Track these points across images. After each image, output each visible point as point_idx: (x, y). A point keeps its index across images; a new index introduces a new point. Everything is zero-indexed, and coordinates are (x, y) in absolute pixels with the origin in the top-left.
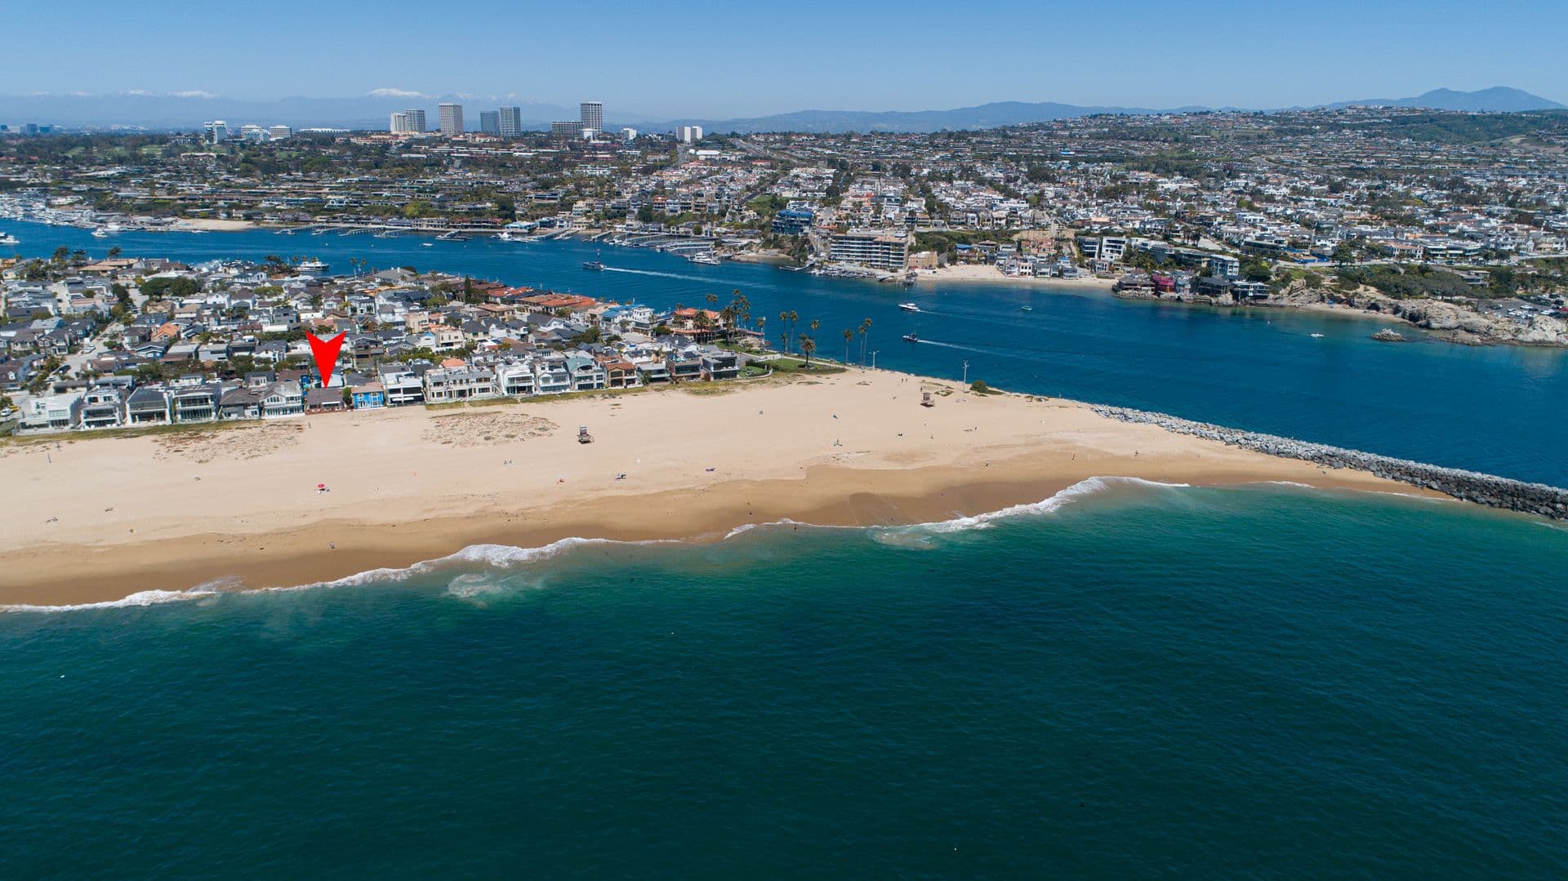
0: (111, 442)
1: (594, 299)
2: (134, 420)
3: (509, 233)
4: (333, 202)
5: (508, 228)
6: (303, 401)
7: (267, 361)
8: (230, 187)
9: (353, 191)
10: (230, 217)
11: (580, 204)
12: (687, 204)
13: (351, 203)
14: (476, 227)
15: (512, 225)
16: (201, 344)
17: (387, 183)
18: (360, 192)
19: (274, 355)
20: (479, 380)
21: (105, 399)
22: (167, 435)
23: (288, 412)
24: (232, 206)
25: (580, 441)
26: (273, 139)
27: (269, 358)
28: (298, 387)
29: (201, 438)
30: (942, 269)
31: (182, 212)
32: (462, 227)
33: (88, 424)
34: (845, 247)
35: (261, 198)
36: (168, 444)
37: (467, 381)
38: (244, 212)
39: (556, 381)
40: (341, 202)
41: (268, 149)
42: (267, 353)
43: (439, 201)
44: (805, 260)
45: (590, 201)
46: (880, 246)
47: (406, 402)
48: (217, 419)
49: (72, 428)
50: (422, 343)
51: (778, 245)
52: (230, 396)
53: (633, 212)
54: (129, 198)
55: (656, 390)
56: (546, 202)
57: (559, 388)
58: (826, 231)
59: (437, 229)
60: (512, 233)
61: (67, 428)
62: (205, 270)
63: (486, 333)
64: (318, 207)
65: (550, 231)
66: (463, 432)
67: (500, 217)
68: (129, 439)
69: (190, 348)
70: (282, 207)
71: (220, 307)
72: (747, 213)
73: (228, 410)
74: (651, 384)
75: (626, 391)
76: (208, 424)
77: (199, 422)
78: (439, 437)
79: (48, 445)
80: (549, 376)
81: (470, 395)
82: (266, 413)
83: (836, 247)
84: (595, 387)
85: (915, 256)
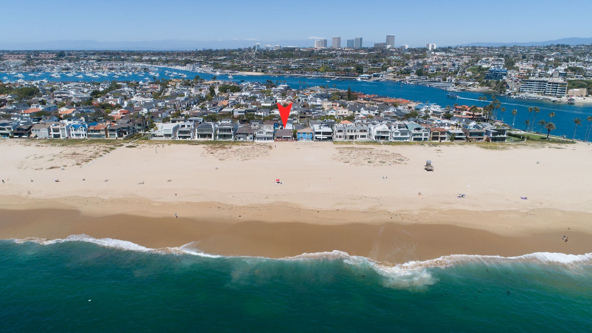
0: (186, 146)
1: (409, 101)
2: (198, 137)
3: (361, 79)
4: (293, 67)
5: (360, 77)
6: (274, 135)
7: (261, 116)
8: (258, 62)
9: (301, 63)
10: (257, 71)
11: (390, 68)
12: (439, 68)
13: (299, 67)
14: (347, 76)
15: (362, 76)
16: (235, 109)
17: (313, 61)
18: (303, 64)
19: (264, 114)
20: (361, 131)
21: (188, 126)
22: (210, 145)
23: (266, 139)
24: (257, 68)
25: (426, 169)
26: (274, 50)
27: (262, 115)
28: (272, 127)
29: (224, 148)
30: (588, 98)
31: (241, 70)
32: (341, 76)
33: (179, 137)
34: (529, 85)
35: (268, 65)
36: (209, 150)
37: (355, 131)
38: (262, 69)
39: (402, 135)
40: (296, 67)
41: (272, 51)
42: (261, 113)
43: (333, 66)
44: (505, 92)
45: (394, 67)
46: (551, 85)
47: (323, 139)
48: (234, 140)
49: (172, 138)
50: (330, 114)
51: (488, 85)
52: (241, 129)
53: (413, 71)
54: (225, 65)
55: (459, 144)
56: (376, 67)
57: (403, 139)
58: (516, 78)
59: (332, 76)
60: (362, 79)
61: (170, 138)
62: (244, 85)
63: (359, 111)
64: (288, 68)
65: (377, 78)
66: (355, 157)
67: (357, 72)
68: (194, 145)
69: (230, 110)
70: (275, 68)
71: (246, 96)
72: (467, 73)
73: (239, 136)
74: (455, 141)
75: (441, 144)
76: (230, 142)
77: (226, 140)
78: (342, 159)
79: (159, 145)
80: (399, 131)
81: (356, 138)
82: (256, 139)
83: (523, 85)
84: (423, 140)
85: (572, 90)
